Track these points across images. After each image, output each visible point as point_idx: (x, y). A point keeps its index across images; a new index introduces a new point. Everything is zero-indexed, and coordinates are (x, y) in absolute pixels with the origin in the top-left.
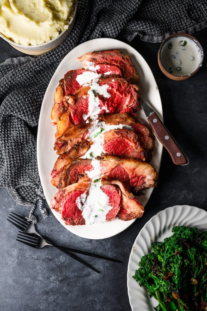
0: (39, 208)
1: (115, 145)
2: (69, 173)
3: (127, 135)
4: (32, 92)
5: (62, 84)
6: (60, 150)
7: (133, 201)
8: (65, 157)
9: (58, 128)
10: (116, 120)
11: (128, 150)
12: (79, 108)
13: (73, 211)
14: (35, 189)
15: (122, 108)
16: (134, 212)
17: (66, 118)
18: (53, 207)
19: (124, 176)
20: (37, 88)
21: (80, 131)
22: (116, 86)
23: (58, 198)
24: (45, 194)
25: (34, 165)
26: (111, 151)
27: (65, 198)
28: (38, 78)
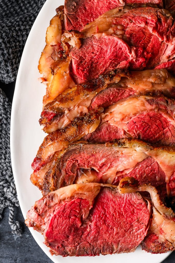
0: (8, 220)
1: (145, 122)
2: (63, 165)
3: (166, 107)
4: (10, 24)
5: (60, 14)
6: (50, 124)
7: (172, 221)
8: (57, 137)
9: (49, 86)
10: (148, 80)
11: (167, 131)
12: (87, 56)
13: (65, 233)
14: (4, 187)
15: (160, 61)
16: (170, 241)
17: (63, 70)
18: (30, 223)
19: (157, 177)
20: (18, 20)
21: (86, 95)
22: (152, 21)
23: (40, 209)
24: (19, 197)
25: (5, 147)
26: (136, 132)
27: (52, 210)
28: (22, 5)
